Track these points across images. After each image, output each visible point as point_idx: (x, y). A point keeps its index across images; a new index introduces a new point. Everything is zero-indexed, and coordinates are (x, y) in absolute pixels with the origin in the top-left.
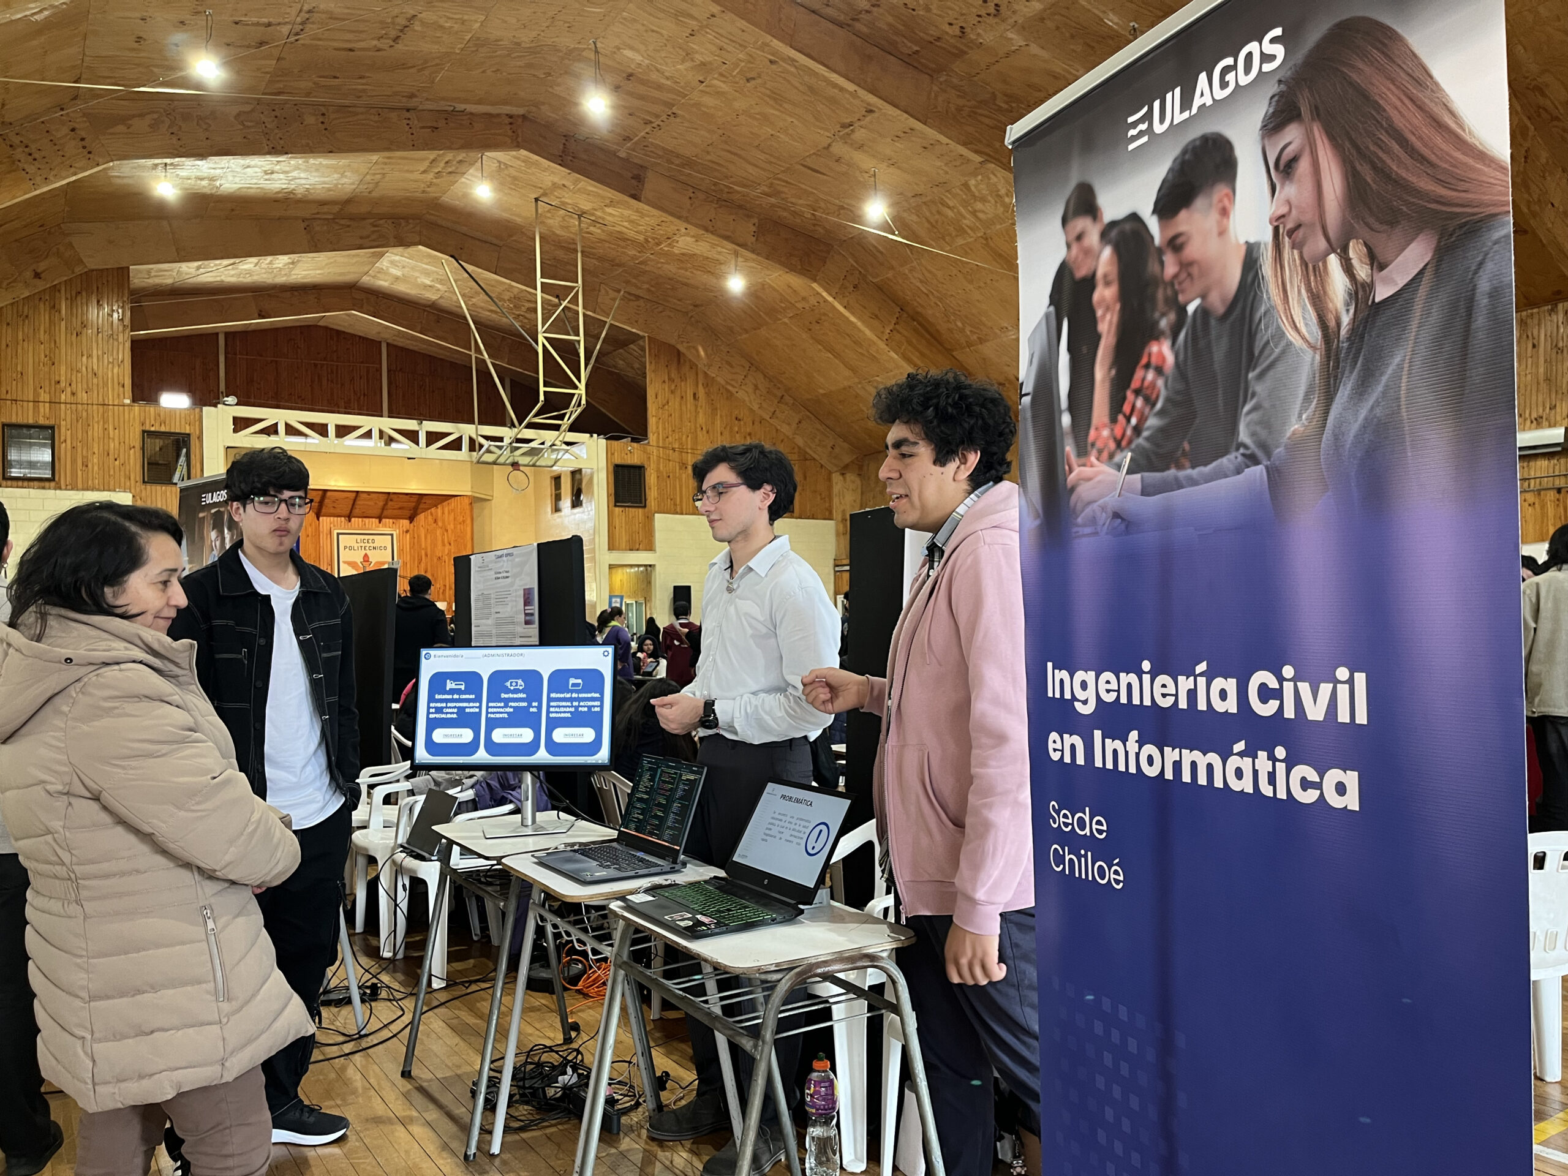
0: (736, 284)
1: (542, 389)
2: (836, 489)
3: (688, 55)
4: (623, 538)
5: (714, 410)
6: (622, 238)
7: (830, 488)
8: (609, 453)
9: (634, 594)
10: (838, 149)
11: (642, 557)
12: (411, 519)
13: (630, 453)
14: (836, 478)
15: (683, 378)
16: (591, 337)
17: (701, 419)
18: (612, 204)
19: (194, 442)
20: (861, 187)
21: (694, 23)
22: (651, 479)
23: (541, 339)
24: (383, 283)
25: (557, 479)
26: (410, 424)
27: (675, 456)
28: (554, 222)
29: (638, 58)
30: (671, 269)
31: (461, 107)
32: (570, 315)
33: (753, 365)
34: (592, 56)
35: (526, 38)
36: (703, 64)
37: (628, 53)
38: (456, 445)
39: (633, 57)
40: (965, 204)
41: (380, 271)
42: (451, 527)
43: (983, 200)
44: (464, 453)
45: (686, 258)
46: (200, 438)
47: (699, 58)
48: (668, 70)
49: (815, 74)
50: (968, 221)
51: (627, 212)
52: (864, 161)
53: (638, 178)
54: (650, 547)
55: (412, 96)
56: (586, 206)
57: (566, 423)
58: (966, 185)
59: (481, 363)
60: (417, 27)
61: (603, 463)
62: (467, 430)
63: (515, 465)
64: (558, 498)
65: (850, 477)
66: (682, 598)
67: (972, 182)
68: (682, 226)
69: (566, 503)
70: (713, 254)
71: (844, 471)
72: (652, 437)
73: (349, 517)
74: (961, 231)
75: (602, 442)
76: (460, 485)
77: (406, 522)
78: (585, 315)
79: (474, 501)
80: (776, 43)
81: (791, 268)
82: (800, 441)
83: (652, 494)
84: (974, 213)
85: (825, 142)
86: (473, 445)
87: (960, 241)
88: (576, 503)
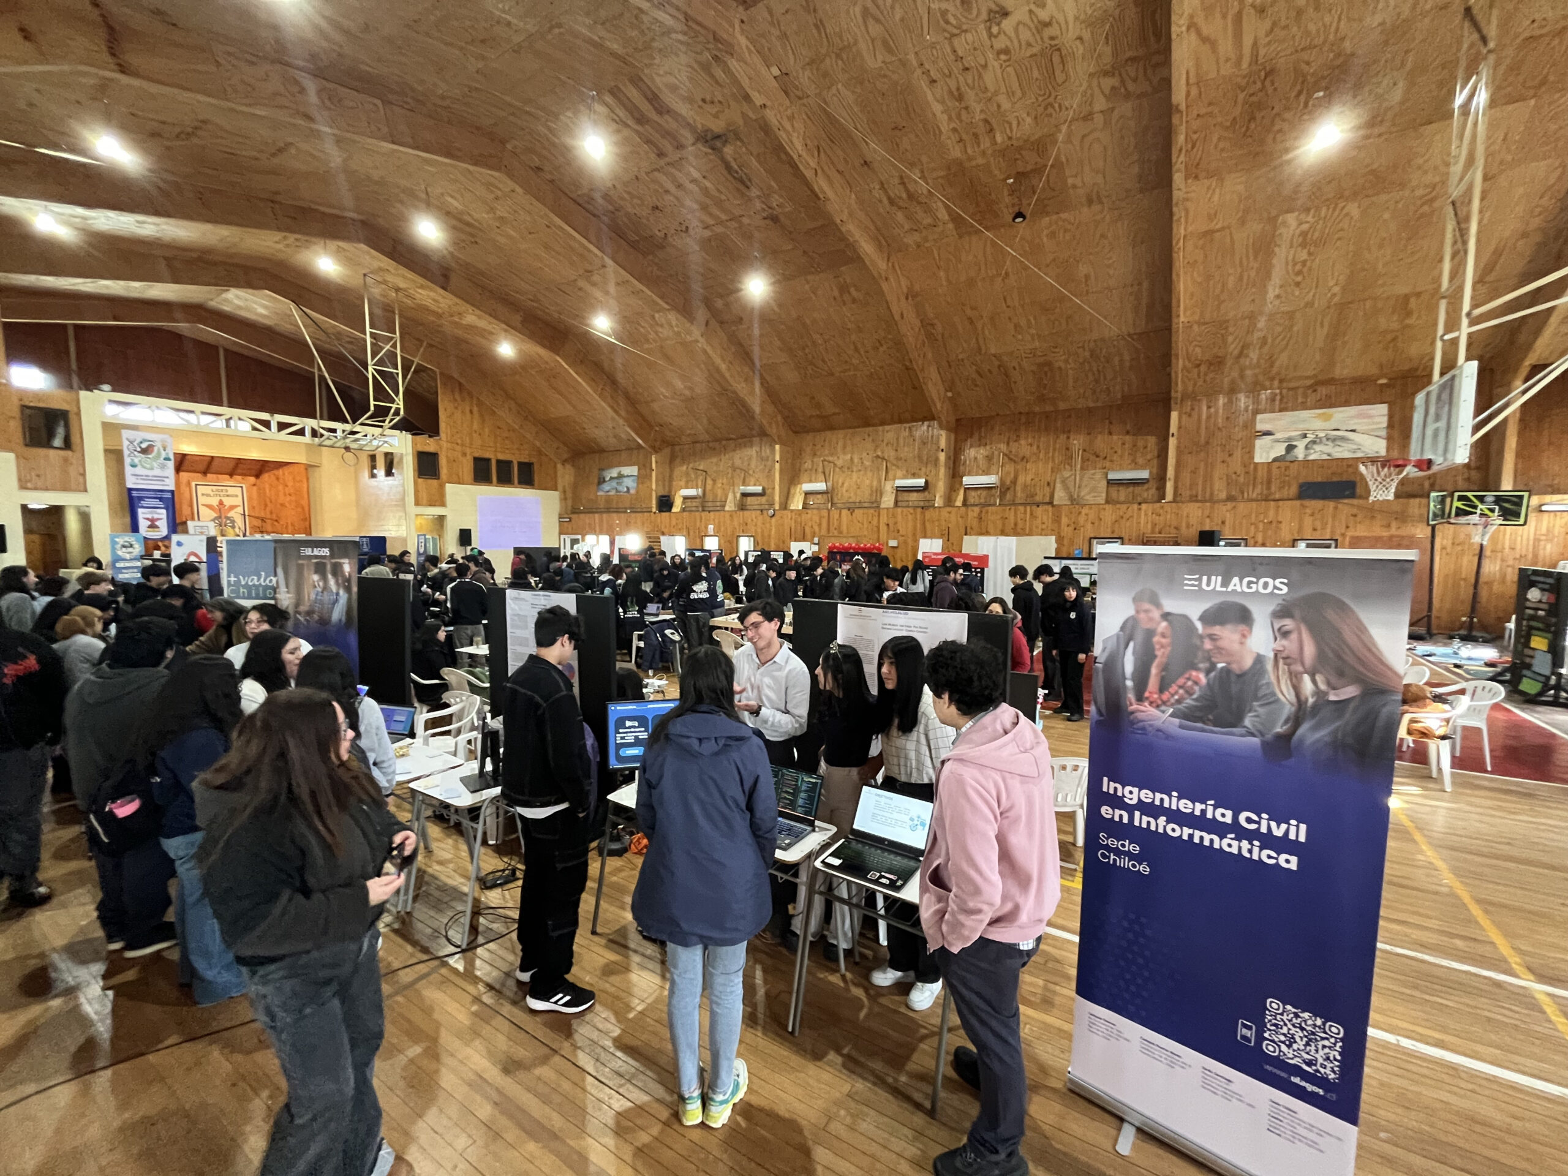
0: (506, 349)
1: (372, 403)
2: (559, 473)
3: (492, 209)
4: (424, 495)
5: (483, 421)
6: (427, 309)
7: (555, 473)
8: (414, 444)
9: (431, 531)
10: (581, 283)
11: (437, 511)
12: (257, 476)
13: (429, 444)
14: (559, 466)
15: (463, 400)
16: (406, 370)
17: (475, 426)
18: (422, 287)
19: (72, 418)
20: (591, 306)
21: (499, 193)
22: (443, 461)
23: (370, 369)
24: (227, 308)
25: (373, 458)
26: (265, 416)
27: (458, 448)
28: (376, 291)
29: (456, 204)
30: (459, 332)
31: (313, 206)
32: (392, 356)
33: (508, 396)
34: (423, 196)
35: (376, 175)
36: (502, 218)
37: (450, 199)
38: (301, 432)
39: (455, 204)
40: (651, 326)
41: (226, 300)
42: (290, 484)
43: (662, 326)
44: (307, 438)
45: (471, 328)
46: (78, 414)
47: (498, 213)
48: (476, 216)
49: (574, 238)
50: (652, 336)
51: (432, 294)
52: (598, 294)
53: (446, 277)
54: (443, 504)
55: (277, 193)
56: (402, 285)
57: (386, 424)
58: (653, 317)
59: (322, 378)
60: (293, 151)
61: (410, 450)
62: (309, 423)
63: (347, 449)
64: (374, 467)
65: (568, 466)
66: (465, 537)
67: (657, 316)
68: (470, 309)
69: (380, 472)
70: (489, 328)
71: (564, 462)
72: (443, 434)
73: (205, 473)
74: (647, 341)
75: (409, 437)
76: (301, 458)
77: (252, 479)
78: (403, 358)
79: (308, 467)
80: (552, 215)
81: (544, 346)
82: (538, 444)
83: (444, 471)
84: (656, 333)
85: (573, 278)
86: (314, 434)
87: (646, 346)
88: (389, 473)
